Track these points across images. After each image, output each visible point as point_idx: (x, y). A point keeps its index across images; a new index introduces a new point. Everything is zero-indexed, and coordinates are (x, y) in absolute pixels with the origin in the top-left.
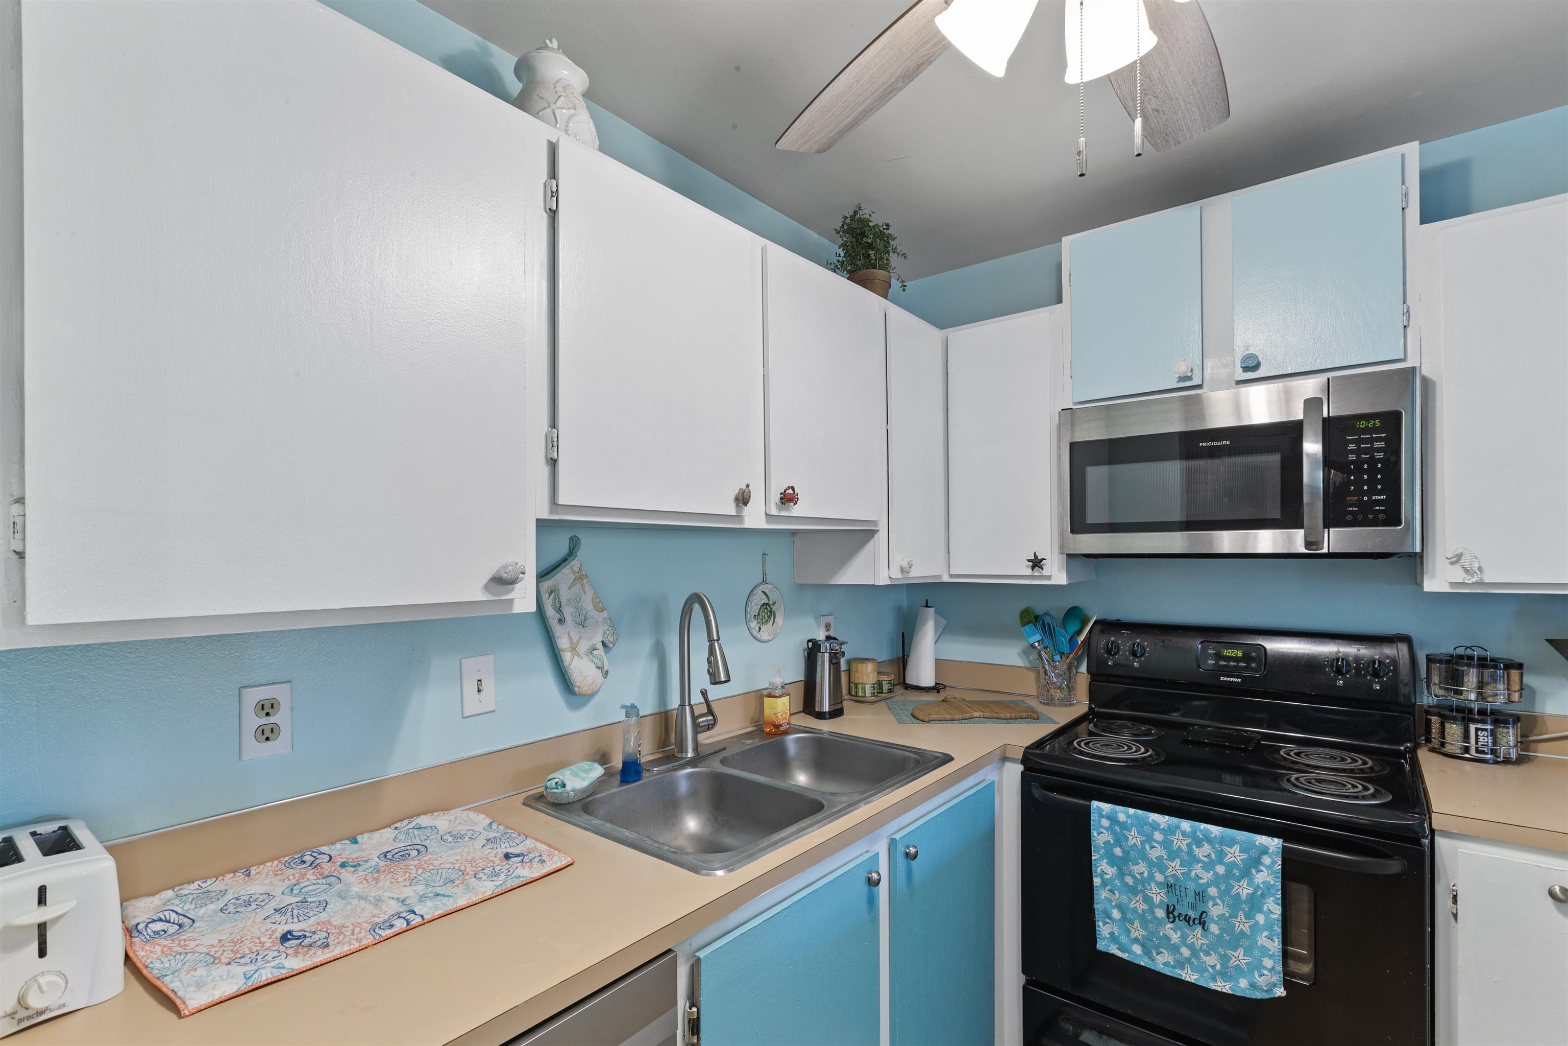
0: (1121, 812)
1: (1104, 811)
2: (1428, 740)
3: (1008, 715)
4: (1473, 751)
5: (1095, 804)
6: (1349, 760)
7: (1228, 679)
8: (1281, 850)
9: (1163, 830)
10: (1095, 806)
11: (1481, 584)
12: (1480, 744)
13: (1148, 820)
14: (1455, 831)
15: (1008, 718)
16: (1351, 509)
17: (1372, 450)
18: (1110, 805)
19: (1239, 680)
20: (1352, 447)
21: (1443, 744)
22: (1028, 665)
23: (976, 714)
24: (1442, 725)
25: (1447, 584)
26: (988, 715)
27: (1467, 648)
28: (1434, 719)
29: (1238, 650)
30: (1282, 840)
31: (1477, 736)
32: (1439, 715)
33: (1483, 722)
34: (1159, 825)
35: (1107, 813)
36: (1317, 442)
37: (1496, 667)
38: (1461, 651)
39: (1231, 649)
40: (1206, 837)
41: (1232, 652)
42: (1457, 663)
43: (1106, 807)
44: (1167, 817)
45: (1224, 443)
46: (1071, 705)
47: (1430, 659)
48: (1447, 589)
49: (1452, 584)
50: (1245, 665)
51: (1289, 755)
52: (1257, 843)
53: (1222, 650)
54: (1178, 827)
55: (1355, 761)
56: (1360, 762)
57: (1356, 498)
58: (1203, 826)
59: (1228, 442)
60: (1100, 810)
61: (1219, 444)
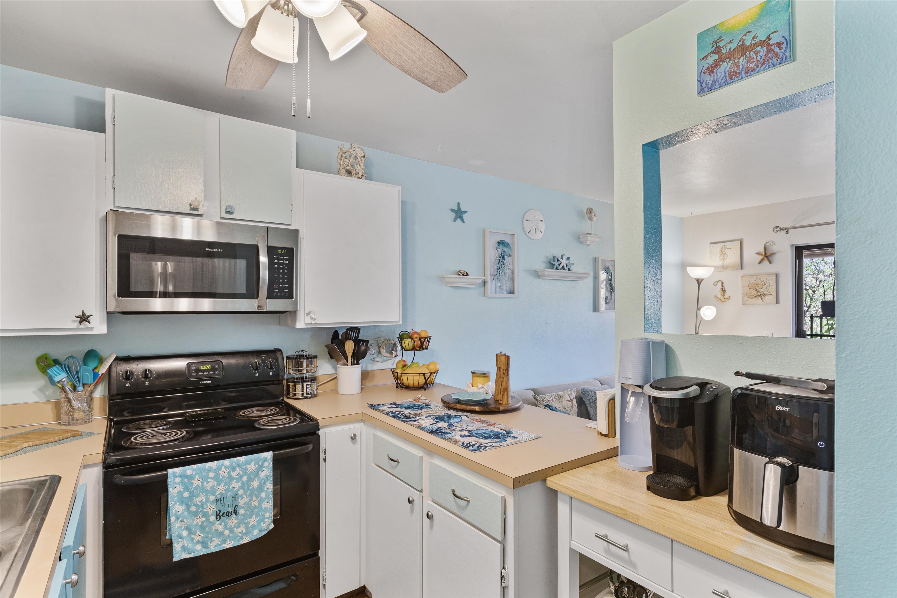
0: (189, 469)
1: (177, 473)
2: (289, 394)
3: (57, 439)
4: (305, 395)
5: (170, 471)
6: (270, 410)
7: (204, 382)
8: (272, 457)
9: (215, 470)
10: (170, 473)
11: (316, 323)
12: (308, 391)
13: (205, 468)
14: (325, 425)
15: (57, 440)
16: (275, 290)
17: (283, 264)
18: (180, 468)
19: (210, 382)
20: (276, 261)
21: (295, 394)
22: (44, 400)
23: (25, 445)
24: (295, 386)
25: (304, 324)
26: (38, 442)
27: (300, 351)
28: (291, 384)
29: (208, 365)
30: (272, 452)
31: (307, 387)
32: (293, 382)
33: (308, 381)
34: (212, 468)
35: (180, 473)
36: (265, 257)
37: (311, 358)
38: (297, 353)
39: (205, 365)
40: (238, 464)
41: (205, 367)
42: (300, 358)
43: (178, 470)
44: (216, 462)
45: (219, 250)
46: (92, 421)
47: (288, 358)
48: (304, 327)
49: (306, 324)
50: (212, 373)
51: (244, 414)
52: (262, 458)
53: (200, 366)
54: (223, 465)
55: (272, 410)
56: (274, 410)
57: (277, 285)
58: (235, 459)
59: (221, 250)
60: (174, 473)
61: (217, 250)
